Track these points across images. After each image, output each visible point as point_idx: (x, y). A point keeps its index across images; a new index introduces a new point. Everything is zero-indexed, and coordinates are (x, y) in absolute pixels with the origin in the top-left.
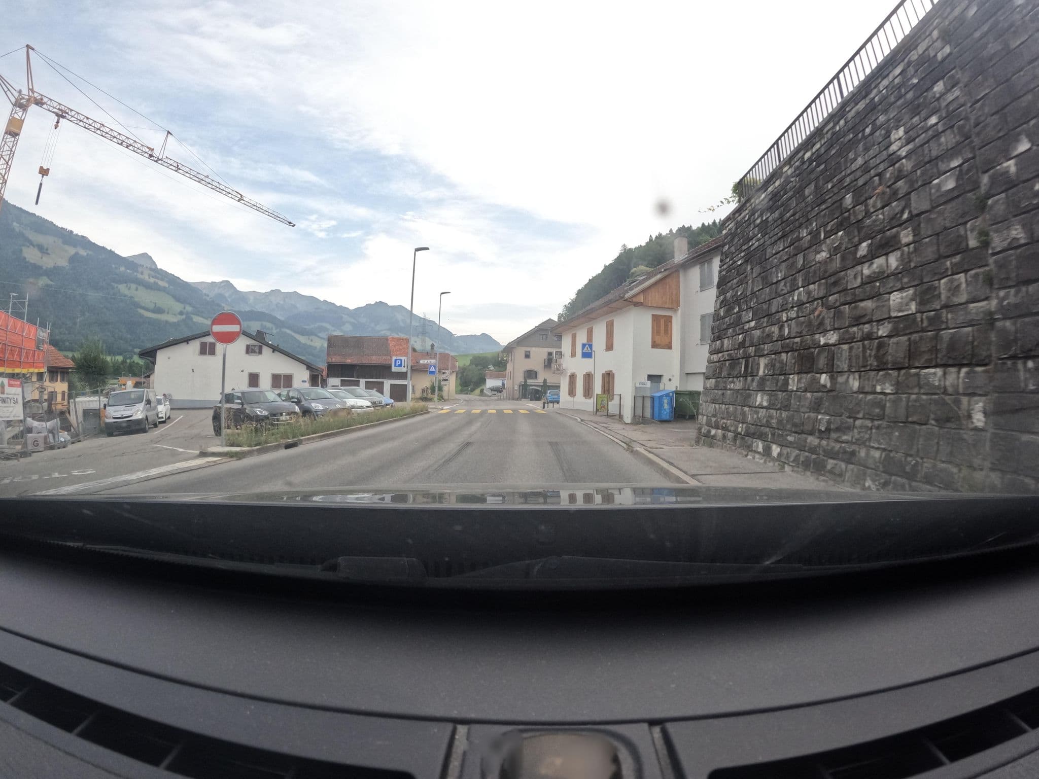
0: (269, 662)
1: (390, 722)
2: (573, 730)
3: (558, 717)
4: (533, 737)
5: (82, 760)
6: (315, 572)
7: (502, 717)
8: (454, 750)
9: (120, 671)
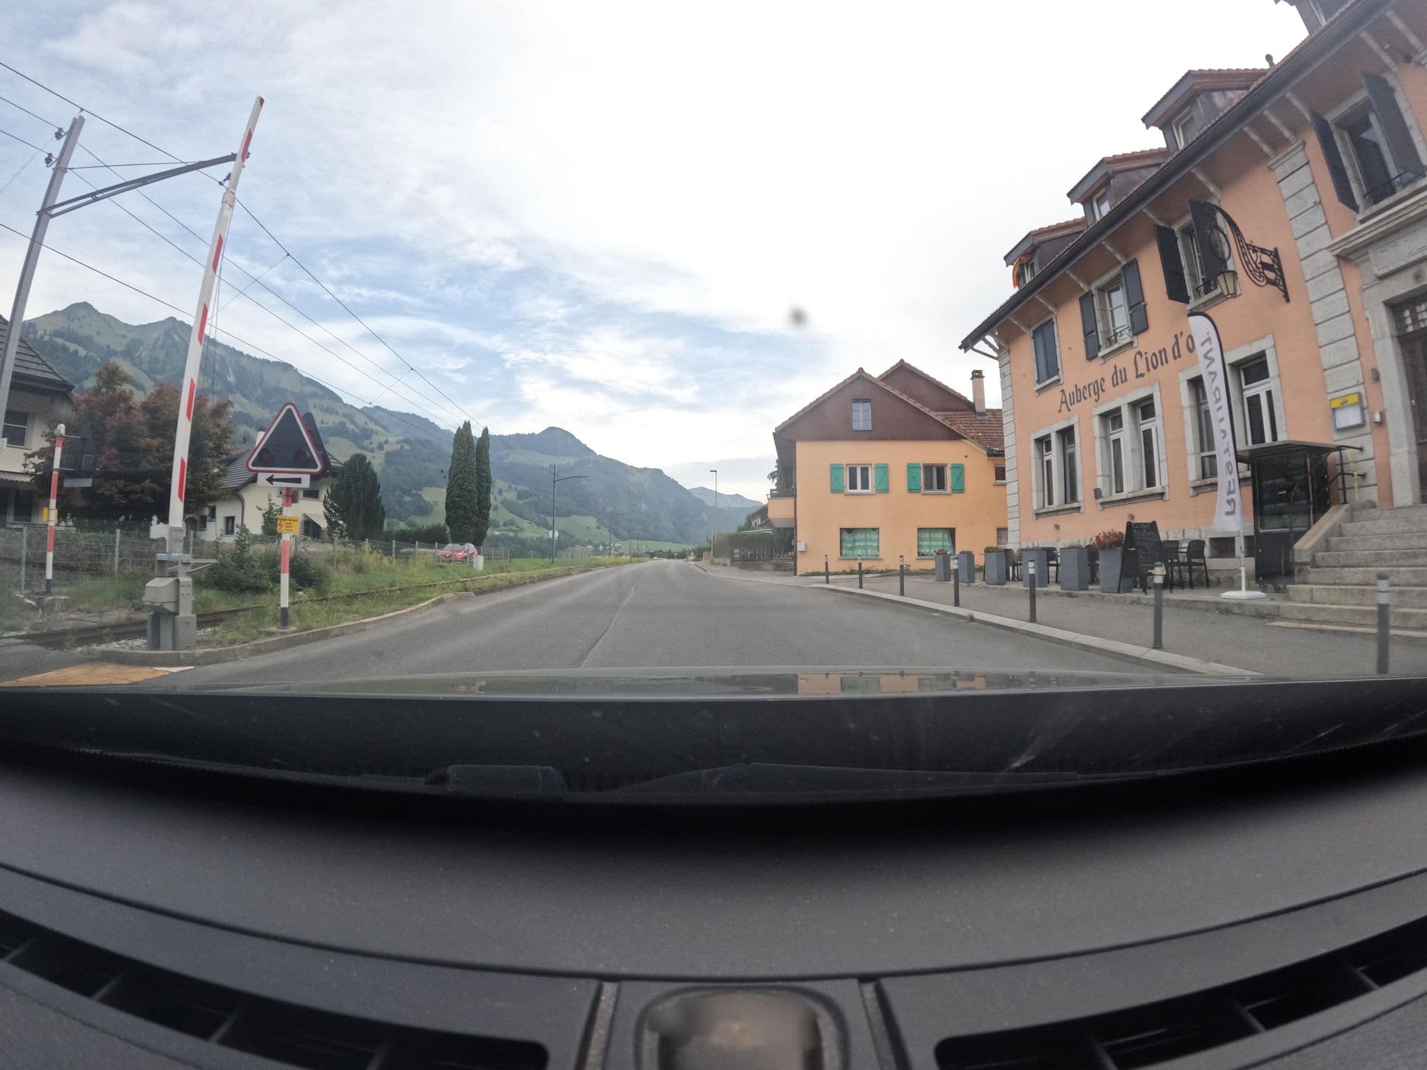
0: (354, 904)
1: (515, 979)
2: (758, 988)
3: (738, 972)
4: (704, 996)
5: (105, 1032)
6: (418, 785)
7: (664, 971)
8: (599, 1015)
9: (156, 916)
